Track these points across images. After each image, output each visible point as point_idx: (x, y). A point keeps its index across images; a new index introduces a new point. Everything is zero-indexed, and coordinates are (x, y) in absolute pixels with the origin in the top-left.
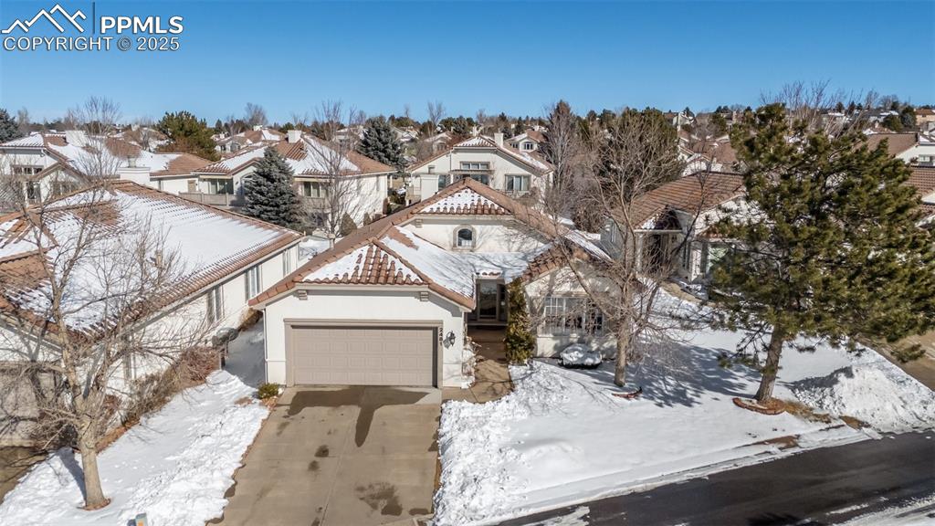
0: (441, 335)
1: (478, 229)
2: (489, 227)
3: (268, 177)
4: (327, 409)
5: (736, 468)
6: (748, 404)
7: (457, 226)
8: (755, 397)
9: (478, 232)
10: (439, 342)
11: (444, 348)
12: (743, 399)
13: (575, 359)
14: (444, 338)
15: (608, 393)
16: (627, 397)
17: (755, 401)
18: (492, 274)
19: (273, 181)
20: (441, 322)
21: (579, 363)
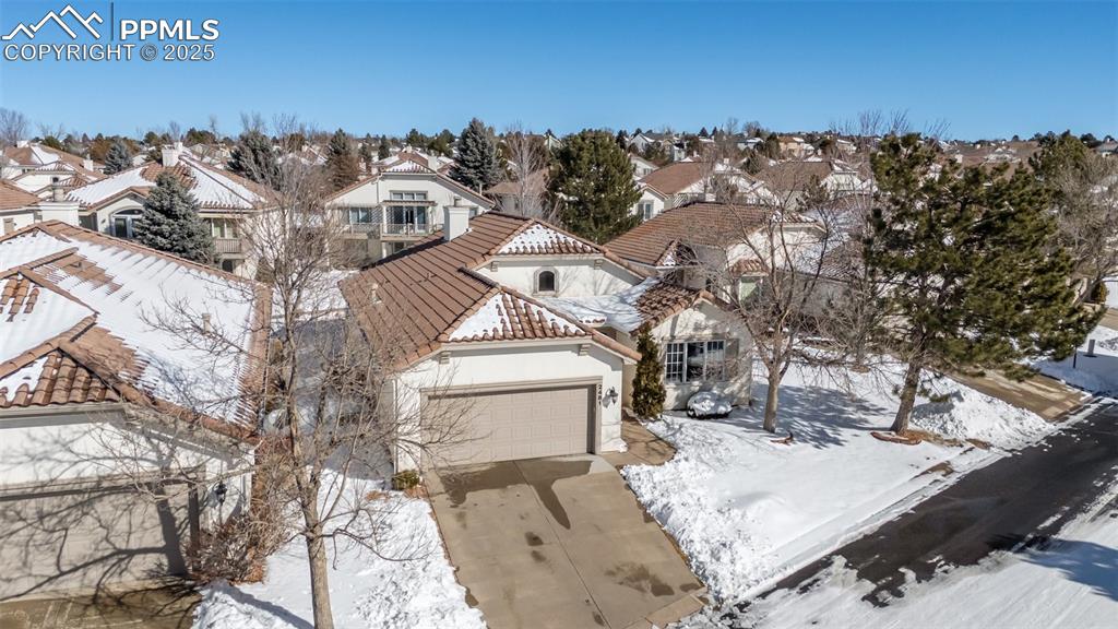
0: (600, 393)
1: (561, 271)
2: (574, 268)
3: (169, 213)
4: (497, 490)
5: (925, 499)
6: (890, 437)
7: (538, 268)
8: (891, 429)
9: (562, 274)
10: (598, 401)
11: (603, 408)
12: (880, 432)
13: (708, 409)
14: (603, 396)
15: (767, 440)
16: (785, 442)
17: (893, 433)
18: (596, 321)
19: (176, 218)
20: (600, 378)
21: (713, 412)
